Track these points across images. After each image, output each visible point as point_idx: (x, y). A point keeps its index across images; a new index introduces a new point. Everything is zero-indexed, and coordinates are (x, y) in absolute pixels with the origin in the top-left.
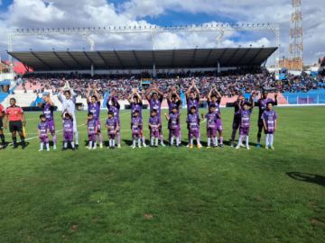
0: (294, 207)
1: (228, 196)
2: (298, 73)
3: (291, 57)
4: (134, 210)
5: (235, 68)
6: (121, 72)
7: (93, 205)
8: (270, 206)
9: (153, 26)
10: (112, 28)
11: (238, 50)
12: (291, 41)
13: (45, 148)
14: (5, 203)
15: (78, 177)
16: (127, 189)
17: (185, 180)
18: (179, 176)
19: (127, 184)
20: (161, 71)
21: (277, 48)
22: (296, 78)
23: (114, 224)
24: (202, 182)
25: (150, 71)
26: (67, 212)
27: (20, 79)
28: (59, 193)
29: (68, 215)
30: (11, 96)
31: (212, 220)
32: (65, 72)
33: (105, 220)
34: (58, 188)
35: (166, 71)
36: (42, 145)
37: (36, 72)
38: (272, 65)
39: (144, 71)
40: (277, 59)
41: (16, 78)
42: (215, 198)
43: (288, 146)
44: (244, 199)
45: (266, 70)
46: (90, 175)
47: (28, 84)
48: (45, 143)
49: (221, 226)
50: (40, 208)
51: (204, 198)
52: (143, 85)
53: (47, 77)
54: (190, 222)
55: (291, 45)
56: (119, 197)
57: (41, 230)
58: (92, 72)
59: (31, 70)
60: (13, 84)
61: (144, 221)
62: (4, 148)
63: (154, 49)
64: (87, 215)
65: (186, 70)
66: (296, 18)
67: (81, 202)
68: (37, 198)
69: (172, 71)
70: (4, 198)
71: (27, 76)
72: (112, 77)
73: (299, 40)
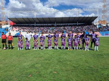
0: (106, 71)
1: (82, 66)
2: (105, 25)
3: (102, 20)
4: (50, 70)
5: (83, 23)
6: (44, 25)
7: (36, 68)
8: (97, 70)
9: (56, 10)
10: (42, 10)
11: (84, 17)
12: (102, 14)
13: (20, 49)
14: (7, 67)
15: (31, 59)
16: (48, 63)
17: (67, 60)
18: (65, 59)
19: (47, 61)
20: (58, 24)
21: (97, 17)
22: (104, 27)
23: (44, 75)
24: (73, 61)
25: (54, 24)
26: (27, 70)
27: (11, 27)
28: (25, 64)
29: (28, 71)
30: (9, 32)
31: (77, 74)
32: (26, 25)
33: (40, 73)
34: (24, 62)
35: (60, 24)
36: (19, 48)
37: (17, 25)
38: (96, 22)
39: (52, 24)
40: (98, 20)
41: (10, 27)
42: (78, 67)
43: (102, 50)
44: (88, 67)
45: (94, 24)
46: (35, 58)
47: (14, 28)
48: (20, 48)
49: (81, 76)
50: (19, 69)
51: (74, 67)
52: (52, 29)
53: (20, 26)
54: (69, 75)
55: (102, 16)
56: (45, 66)
57: (19, 76)
58: (35, 25)
59: (15, 24)
60: (9, 28)
61: (54, 74)
62: (6, 49)
63: (56, 17)
64: (34, 71)
65: (66, 24)
66: (104, 7)
67: (32, 67)
68: (18, 65)
69: (62, 24)
70: (7, 65)
71: (14, 26)
72: (42, 26)
73: (105, 14)
